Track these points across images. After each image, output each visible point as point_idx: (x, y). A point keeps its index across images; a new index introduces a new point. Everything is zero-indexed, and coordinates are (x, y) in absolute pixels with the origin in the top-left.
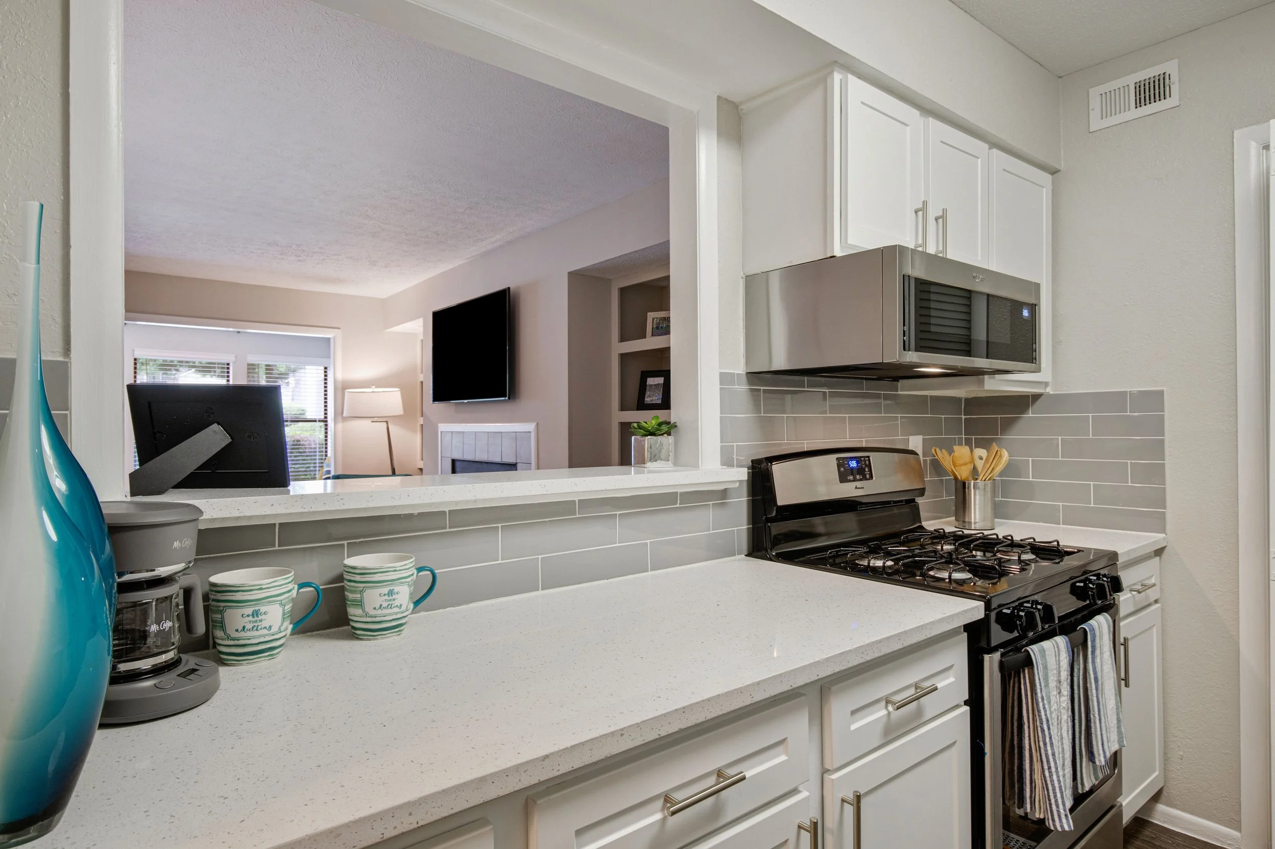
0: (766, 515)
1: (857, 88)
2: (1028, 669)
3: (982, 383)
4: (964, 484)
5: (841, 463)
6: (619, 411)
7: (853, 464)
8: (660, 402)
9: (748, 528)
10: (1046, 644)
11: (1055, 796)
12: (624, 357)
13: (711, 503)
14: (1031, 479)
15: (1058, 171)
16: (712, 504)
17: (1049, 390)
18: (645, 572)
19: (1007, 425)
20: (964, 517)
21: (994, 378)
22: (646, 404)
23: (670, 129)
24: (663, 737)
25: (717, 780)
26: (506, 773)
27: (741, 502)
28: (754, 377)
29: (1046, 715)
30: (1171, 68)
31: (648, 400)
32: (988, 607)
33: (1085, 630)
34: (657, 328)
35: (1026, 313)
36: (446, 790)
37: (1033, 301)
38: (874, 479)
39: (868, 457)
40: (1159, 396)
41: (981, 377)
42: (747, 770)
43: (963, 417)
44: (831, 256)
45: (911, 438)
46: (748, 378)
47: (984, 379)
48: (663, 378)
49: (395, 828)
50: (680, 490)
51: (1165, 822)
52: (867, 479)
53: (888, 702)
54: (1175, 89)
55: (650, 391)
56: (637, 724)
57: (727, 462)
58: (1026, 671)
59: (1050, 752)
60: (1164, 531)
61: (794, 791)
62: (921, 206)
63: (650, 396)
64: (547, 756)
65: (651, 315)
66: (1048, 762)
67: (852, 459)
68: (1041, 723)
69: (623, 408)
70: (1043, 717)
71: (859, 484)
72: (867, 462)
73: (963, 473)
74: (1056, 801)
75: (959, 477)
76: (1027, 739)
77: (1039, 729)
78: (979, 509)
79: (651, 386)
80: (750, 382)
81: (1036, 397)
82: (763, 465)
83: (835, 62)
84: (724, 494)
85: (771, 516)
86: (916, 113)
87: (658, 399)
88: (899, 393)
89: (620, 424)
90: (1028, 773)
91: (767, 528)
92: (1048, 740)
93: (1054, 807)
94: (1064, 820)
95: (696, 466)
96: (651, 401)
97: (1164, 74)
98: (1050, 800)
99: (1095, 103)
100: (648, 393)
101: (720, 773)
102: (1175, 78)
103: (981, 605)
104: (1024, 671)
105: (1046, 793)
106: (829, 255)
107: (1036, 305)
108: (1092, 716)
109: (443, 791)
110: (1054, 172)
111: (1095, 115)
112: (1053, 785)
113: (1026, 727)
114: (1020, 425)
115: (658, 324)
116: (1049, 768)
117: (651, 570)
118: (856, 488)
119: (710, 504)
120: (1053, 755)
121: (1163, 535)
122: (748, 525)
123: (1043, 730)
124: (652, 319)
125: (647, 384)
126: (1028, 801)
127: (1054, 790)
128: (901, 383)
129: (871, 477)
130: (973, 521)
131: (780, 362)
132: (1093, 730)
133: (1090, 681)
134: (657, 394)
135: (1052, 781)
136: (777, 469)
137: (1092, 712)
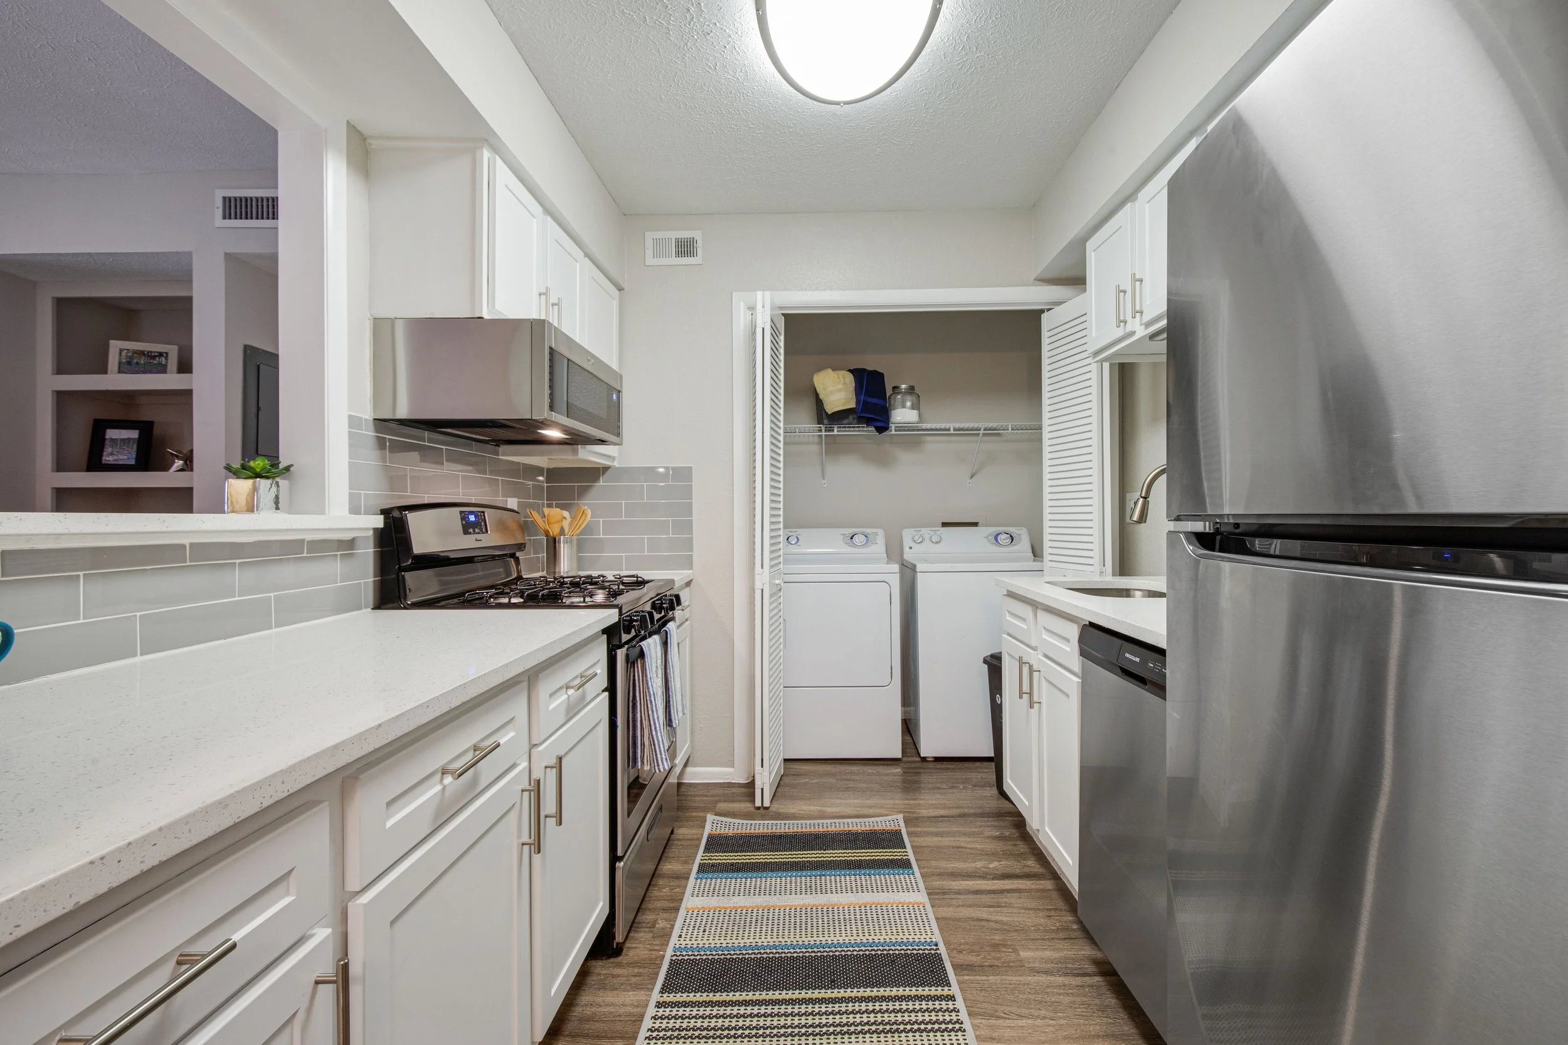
0: (399, 564)
1: (503, 172)
2: (641, 660)
3: (576, 452)
4: (555, 539)
5: (464, 517)
6: (53, 471)
7: (472, 518)
8: (133, 462)
9: (374, 581)
10: (650, 640)
11: (660, 747)
12: (61, 397)
13: (338, 553)
14: (601, 536)
15: (623, 289)
16: (341, 554)
17: (616, 464)
18: (270, 629)
19: (582, 492)
20: (555, 568)
21: (585, 448)
22: (105, 464)
23: (279, 132)
24: (453, 708)
25: (474, 754)
26: (351, 741)
27: (367, 552)
28: (382, 424)
29: (653, 690)
30: (697, 235)
31: (108, 458)
32: (620, 614)
33: (666, 631)
34: (129, 363)
35: (615, 397)
36: (310, 757)
37: (619, 388)
38: (489, 532)
39: (483, 512)
40: (689, 469)
41: (575, 446)
42: (501, 738)
43: (546, 485)
44: (479, 316)
45: (509, 499)
46: (375, 425)
47: (578, 448)
48: (137, 431)
49: (271, 796)
50: (309, 537)
51: (690, 780)
52: (483, 533)
53: (568, 687)
54: (700, 251)
55: (112, 447)
56: (437, 697)
57: (355, 510)
58: (639, 662)
59: (656, 717)
60: (691, 568)
61: (514, 766)
62: (544, 291)
63: (112, 454)
64: (380, 725)
65: (115, 346)
66: (655, 724)
67: (471, 513)
68: (650, 697)
69: (60, 466)
70: (652, 692)
71: (479, 537)
72: (483, 517)
73: (554, 530)
74: (660, 751)
75: (551, 534)
76: (639, 713)
77: (649, 702)
78: (568, 560)
79: (112, 440)
80: (377, 430)
81: (606, 469)
82: (396, 514)
83: (486, 140)
84: (351, 544)
85: (406, 564)
86: (540, 209)
87: (128, 459)
88: (500, 457)
89: (55, 491)
90: (639, 738)
91: (400, 577)
92: (654, 708)
93: (659, 756)
94: (665, 763)
95: (322, 512)
96: (116, 460)
97: (693, 238)
98: (656, 752)
99: (649, 244)
100: (108, 449)
101: (476, 748)
102: (700, 243)
103: (615, 613)
104: (637, 661)
105: (653, 748)
106: (477, 316)
107: (620, 392)
108: (670, 693)
109: (308, 758)
110: (620, 289)
111: (649, 253)
112: (658, 740)
113: (638, 704)
114: (592, 493)
115: (131, 357)
116: (656, 728)
117: (275, 627)
118: (476, 540)
119: (337, 555)
120: (658, 718)
121: (691, 571)
122: (375, 577)
123: (651, 702)
124: (118, 350)
125: (107, 437)
126: (639, 759)
127: (659, 743)
128: (503, 448)
129: (487, 531)
130: (562, 571)
131: (403, 413)
132: (671, 703)
133: (670, 668)
134: (125, 452)
135: (657, 737)
136: (412, 518)
137: (670, 690)
